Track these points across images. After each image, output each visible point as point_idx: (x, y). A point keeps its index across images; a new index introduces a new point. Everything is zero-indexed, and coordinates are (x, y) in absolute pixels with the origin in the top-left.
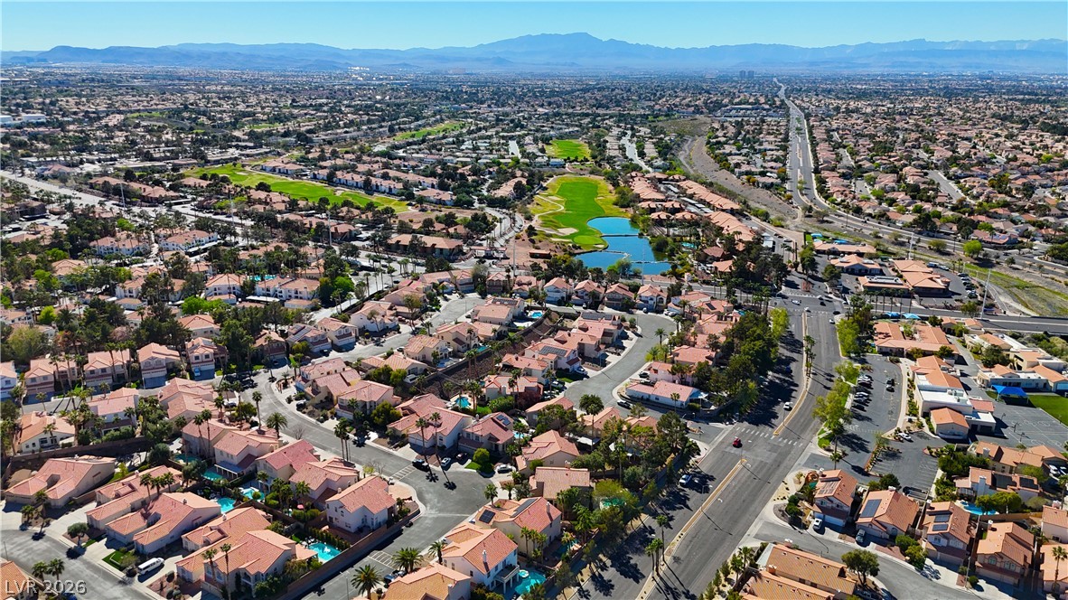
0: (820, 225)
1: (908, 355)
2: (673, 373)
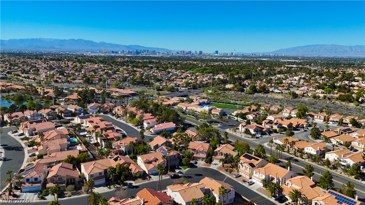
1: (173, 105)
2: (157, 121)
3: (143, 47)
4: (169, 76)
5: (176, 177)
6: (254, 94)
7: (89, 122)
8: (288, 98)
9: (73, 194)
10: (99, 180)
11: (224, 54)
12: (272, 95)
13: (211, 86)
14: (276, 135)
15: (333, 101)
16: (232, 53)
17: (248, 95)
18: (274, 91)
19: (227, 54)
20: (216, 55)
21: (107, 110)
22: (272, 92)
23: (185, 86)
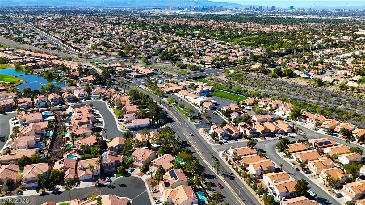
0: (88, 60)
1: (175, 92)
2: (135, 116)
3: (212, 2)
4: (205, 49)
5: (100, 186)
6: (278, 77)
7: (77, 112)
8: (313, 85)
9: (7, 194)
10: (31, 184)
11: (301, 9)
12: (296, 80)
13: (238, 64)
14: (243, 141)
15: (361, 94)
16: (310, 8)
17: (271, 78)
18: (301, 75)
19: (304, 10)
20: (291, 10)
21: (107, 96)
22: (299, 76)
23: (210, 63)
